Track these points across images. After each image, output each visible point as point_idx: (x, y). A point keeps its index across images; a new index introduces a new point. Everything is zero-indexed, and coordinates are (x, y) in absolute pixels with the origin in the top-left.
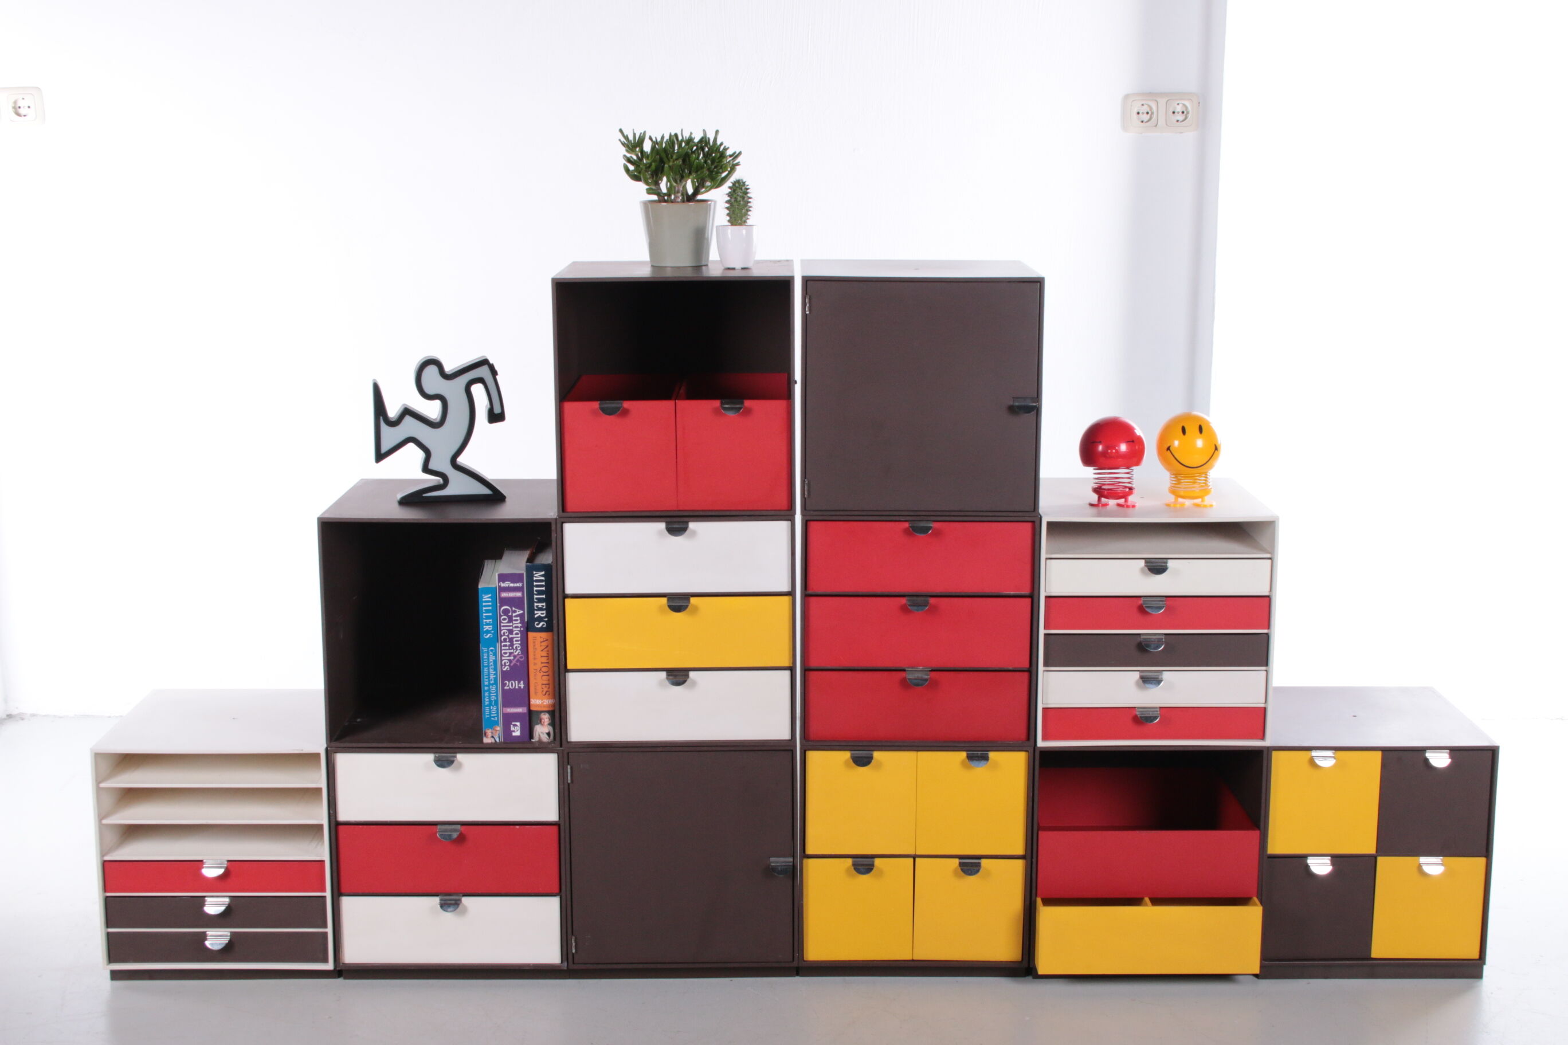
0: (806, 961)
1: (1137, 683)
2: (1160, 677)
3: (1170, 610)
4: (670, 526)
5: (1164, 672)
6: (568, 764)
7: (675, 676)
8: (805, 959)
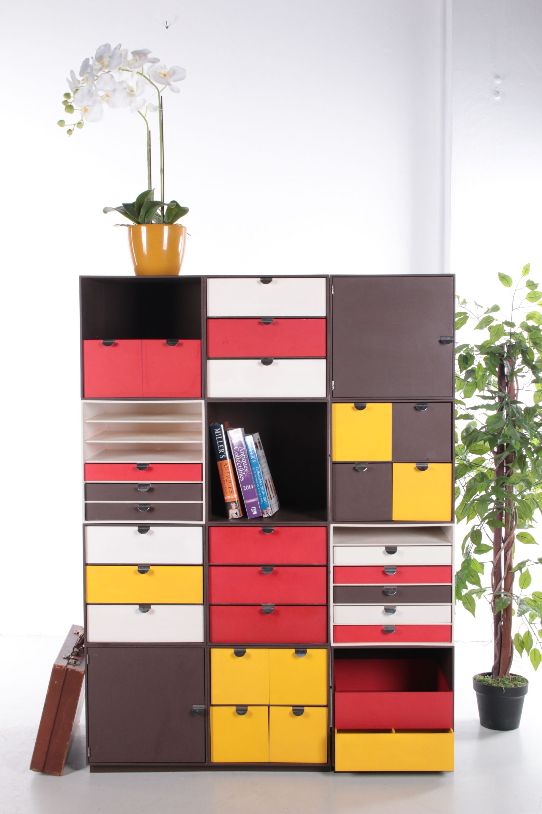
0: (212, 763)
1: (383, 612)
2: (395, 609)
3: (399, 573)
4: (140, 529)
5: (397, 606)
6: (87, 654)
7: (144, 607)
8: (212, 761)
